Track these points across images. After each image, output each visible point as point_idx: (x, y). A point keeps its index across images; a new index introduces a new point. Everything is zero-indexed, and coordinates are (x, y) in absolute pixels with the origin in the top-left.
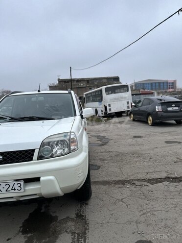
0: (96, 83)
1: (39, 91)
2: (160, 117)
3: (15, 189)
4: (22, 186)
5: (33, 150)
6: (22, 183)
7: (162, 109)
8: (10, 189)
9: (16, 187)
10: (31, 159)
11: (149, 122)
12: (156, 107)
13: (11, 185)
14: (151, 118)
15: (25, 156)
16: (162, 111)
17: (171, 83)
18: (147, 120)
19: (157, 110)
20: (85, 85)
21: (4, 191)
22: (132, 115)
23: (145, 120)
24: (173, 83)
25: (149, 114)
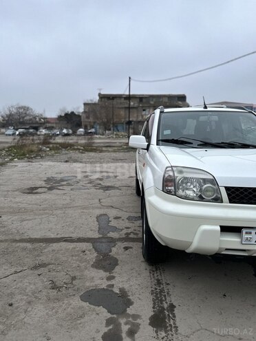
0: (152, 103)
20: (136, 105)
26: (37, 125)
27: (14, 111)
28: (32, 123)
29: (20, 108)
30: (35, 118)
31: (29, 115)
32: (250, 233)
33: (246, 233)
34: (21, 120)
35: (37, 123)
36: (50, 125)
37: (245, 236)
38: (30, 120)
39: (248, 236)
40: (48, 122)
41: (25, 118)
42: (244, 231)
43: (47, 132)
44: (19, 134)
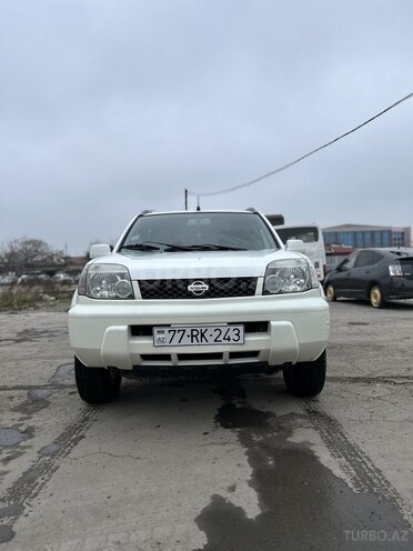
1: (198, 209)
2: (400, 289)
3: (229, 339)
4: (241, 334)
5: (255, 279)
6: (241, 328)
7: (403, 271)
8: (221, 338)
9: (232, 334)
10: (252, 293)
11: (374, 300)
12: (390, 268)
13: (224, 330)
14: (377, 291)
15: (243, 287)
16: (404, 276)
17: (398, 233)
18: (369, 297)
19: (392, 274)
21: (211, 340)
22: (331, 289)
23: (364, 297)
24: (403, 233)
25: (373, 284)
26: (53, 269)
27: (18, 247)
28: (46, 266)
29: (27, 243)
30: (51, 257)
31: (42, 253)
32: (163, 332)
33: (158, 332)
34: (29, 262)
35: (54, 265)
36: (74, 267)
37: (157, 336)
38: (43, 261)
39: (161, 336)
40: (72, 263)
41: (35, 259)
42: (155, 330)
43: (68, 278)
44: (23, 283)
